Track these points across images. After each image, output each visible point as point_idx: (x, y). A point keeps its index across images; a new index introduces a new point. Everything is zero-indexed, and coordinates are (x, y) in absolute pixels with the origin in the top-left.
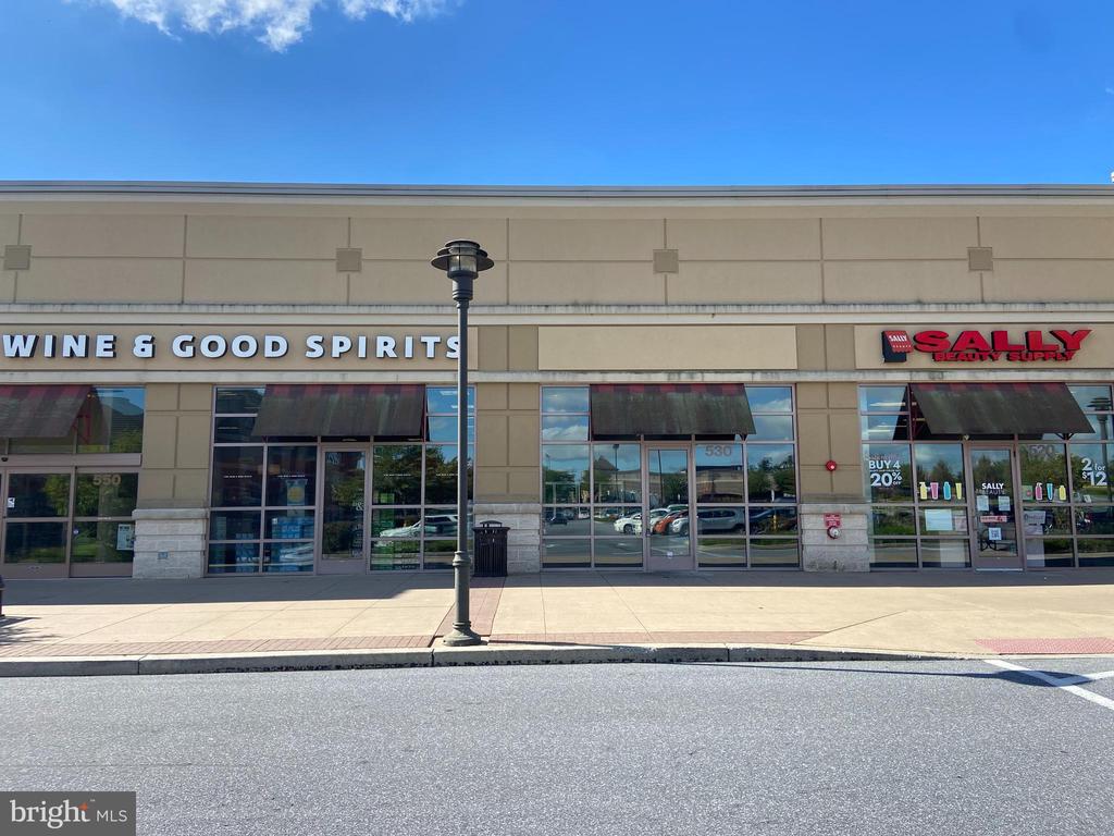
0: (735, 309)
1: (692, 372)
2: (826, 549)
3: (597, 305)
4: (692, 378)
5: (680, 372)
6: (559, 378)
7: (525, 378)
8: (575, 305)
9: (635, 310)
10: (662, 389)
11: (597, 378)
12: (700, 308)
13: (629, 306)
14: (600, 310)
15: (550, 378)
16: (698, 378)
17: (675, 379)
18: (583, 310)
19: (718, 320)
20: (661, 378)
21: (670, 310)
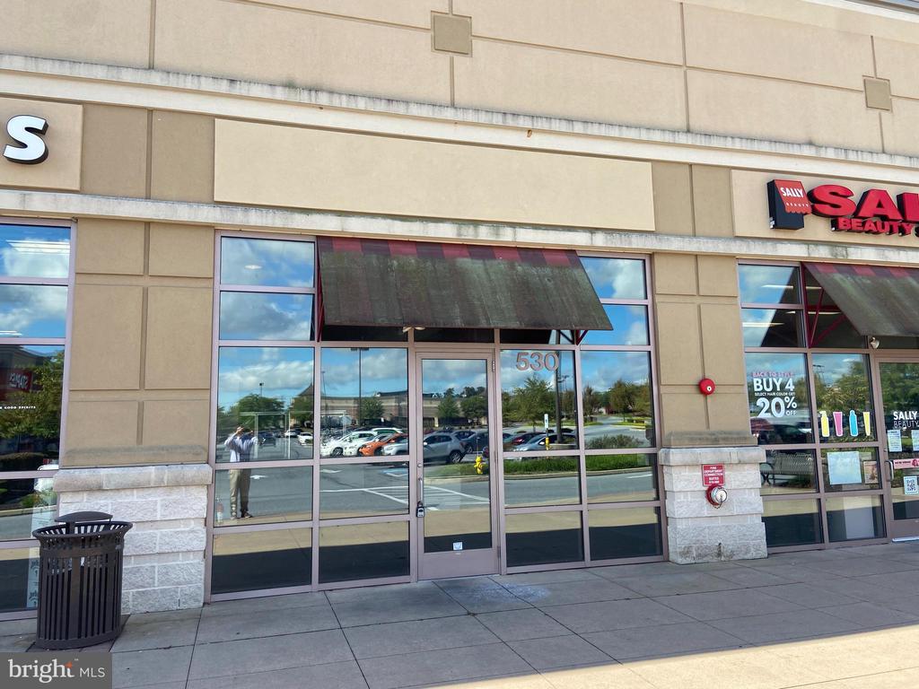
0: (563, 127)
1: (497, 225)
2: (705, 523)
3: (331, 92)
4: (497, 234)
5: (476, 223)
6: (255, 219)
7: (184, 213)
8: (290, 85)
9: (401, 109)
10: (446, 251)
11: (330, 225)
12: (509, 117)
13: (390, 101)
14: (336, 101)
15: (239, 218)
16: (507, 236)
17: (469, 235)
18: (304, 97)
19: (537, 141)
20: (446, 232)
21: (460, 116)
